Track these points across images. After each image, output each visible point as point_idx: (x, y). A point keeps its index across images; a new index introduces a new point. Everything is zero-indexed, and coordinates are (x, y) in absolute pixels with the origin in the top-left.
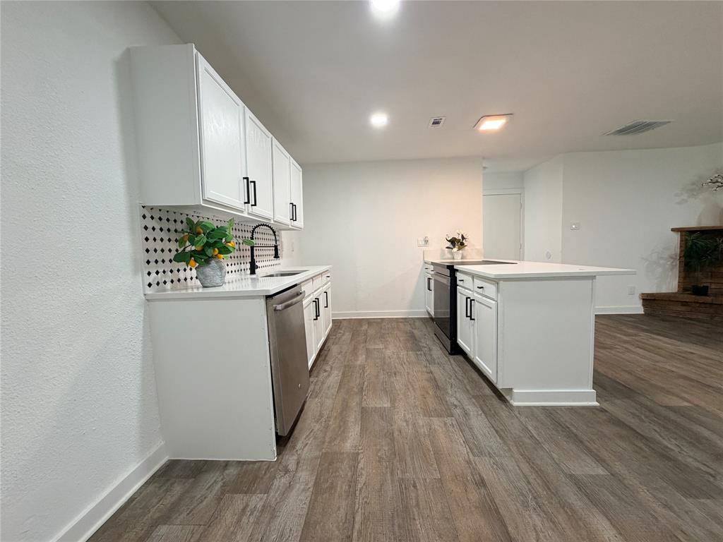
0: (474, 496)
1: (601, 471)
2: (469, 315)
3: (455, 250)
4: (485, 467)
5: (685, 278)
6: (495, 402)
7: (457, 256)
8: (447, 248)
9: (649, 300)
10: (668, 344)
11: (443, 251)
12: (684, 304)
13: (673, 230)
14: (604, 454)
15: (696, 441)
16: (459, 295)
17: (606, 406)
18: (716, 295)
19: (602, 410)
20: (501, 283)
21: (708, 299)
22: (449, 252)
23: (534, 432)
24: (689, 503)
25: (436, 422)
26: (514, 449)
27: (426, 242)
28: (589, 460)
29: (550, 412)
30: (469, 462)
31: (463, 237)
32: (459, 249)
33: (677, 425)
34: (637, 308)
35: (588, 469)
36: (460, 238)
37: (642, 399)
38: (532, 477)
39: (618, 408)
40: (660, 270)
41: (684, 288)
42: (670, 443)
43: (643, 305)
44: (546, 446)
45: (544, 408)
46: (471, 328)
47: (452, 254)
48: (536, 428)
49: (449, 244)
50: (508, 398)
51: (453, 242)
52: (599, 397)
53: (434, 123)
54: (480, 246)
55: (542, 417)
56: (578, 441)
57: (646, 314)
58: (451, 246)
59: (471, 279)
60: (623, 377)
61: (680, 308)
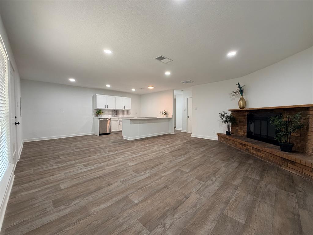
13: (229, 110)
43: (218, 137)
57: (218, 141)
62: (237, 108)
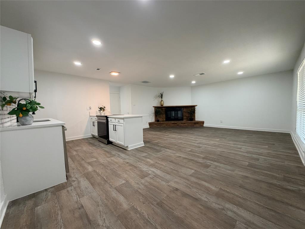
0: (127, 165)
1: (147, 154)
2: (115, 129)
3: (102, 111)
4: (127, 161)
5: (156, 118)
6: (124, 151)
7: (103, 113)
8: (99, 111)
9: (150, 124)
10: (153, 133)
11: (97, 112)
12: (156, 124)
13: (153, 107)
14: (147, 152)
15: (159, 146)
16: (109, 125)
17: (146, 145)
18: (160, 121)
19: (145, 146)
20: (125, 119)
21: (159, 123)
22: (99, 112)
23: (134, 153)
24: (158, 153)
25: (112, 158)
26: (132, 156)
27: (90, 108)
28: (145, 153)
29: (136, 149)
30: (124, 161)
31: (104, 107)
32: (103, 111)
33: (156, 145)
34: (148, 126)
35: (145, 154)
36: (103, 107)
37: (151, 143)
38: (136, 159)
39: (148, 145)
40: (151, 116)
41: (156, 121)
42: (156, 147)
43: (149, 125)
44: (137, 154)
45: (135, 149)
46: (115, 134)
47: (100, 113)
48: (134, 152)
49: (99, 109)
50: (127, 149)
51: (101, 109)
52: (144, 144)
53: (97, 69)
54: (109, 110)
55: (135, 150)
56: (142, 151)
57: (150, 128)
58: (100, 110)
59: (114, 119)
60: (148, 140)
61: (155, 125)
62: (159, 105)
